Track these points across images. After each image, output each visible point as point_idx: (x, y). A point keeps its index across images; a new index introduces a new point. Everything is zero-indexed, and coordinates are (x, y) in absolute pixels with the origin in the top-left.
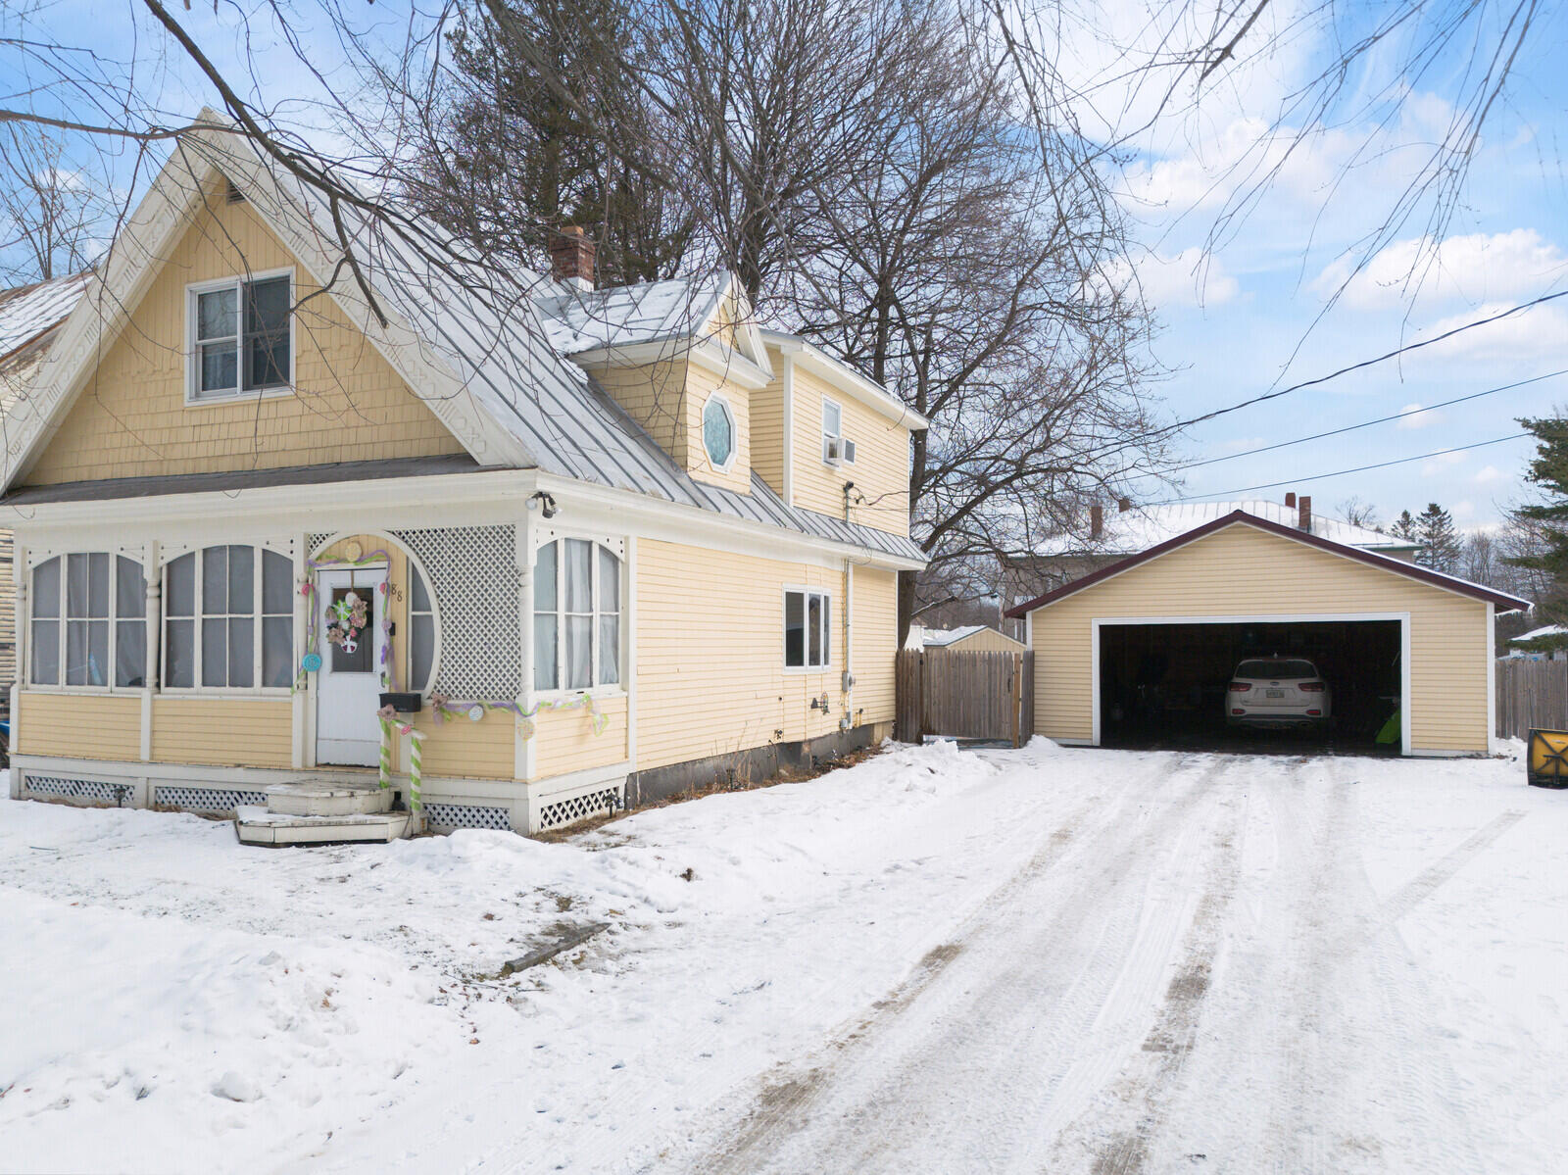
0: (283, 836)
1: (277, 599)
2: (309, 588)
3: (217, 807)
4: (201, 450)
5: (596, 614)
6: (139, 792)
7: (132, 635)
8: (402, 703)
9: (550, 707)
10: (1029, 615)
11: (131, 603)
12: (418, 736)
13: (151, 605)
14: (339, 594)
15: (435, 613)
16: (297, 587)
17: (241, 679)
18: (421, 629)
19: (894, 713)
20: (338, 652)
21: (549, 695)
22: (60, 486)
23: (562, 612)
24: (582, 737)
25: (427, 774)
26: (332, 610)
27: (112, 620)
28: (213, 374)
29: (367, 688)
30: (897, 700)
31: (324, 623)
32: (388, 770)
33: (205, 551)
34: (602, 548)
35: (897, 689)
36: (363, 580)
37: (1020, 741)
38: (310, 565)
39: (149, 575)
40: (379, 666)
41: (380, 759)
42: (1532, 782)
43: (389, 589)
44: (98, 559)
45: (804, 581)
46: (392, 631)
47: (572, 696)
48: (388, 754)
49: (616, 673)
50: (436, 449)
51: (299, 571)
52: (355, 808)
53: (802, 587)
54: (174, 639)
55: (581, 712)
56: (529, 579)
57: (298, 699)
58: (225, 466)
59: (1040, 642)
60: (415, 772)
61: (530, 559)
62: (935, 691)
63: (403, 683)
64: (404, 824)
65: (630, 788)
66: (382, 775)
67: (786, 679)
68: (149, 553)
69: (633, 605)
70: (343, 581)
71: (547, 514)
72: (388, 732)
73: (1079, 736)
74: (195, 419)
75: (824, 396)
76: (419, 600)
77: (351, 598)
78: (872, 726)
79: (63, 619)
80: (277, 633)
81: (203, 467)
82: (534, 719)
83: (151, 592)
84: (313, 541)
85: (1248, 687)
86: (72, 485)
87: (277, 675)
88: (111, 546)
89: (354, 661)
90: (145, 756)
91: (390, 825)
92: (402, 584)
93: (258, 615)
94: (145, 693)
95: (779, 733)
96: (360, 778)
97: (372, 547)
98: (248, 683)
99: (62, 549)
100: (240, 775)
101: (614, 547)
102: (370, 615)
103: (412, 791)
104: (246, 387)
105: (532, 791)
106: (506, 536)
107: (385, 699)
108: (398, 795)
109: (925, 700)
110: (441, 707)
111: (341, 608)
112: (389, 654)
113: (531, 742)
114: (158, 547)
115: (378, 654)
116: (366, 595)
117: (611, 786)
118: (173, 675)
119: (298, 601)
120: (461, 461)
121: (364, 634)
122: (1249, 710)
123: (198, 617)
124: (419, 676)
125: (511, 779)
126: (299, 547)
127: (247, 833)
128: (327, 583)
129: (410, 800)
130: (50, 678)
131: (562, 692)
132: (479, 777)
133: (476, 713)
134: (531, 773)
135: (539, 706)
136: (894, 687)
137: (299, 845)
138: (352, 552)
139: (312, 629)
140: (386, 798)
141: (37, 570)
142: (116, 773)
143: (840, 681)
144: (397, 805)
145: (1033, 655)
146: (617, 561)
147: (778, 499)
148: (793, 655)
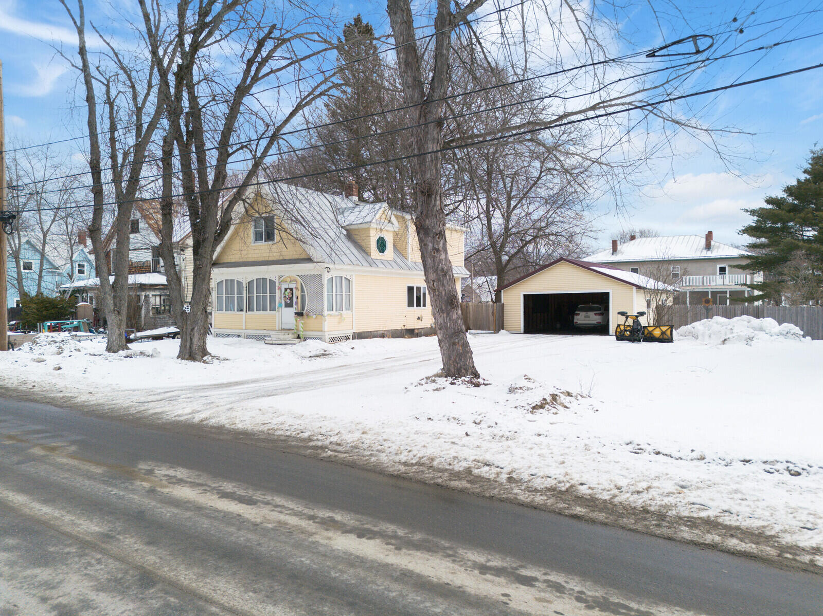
0: (274, 342)
1: (272, 291)
2: (279, 288)
3: (260, 338)
4: (255, 256)
5: (344, 294)
6: (243, 335)
7: (240, 299)
8: (299, 314)
9: (331, 315)
10: (502, 291)
11: (240, 292)
12: (302, 321)
13: (245, 292)
14: (286, 290)
15: (306, 294)
16: (277, 288)
17: (265, 309)
18: (303, 297)
20: (286, 302)
21: (331, 313)
22: (224, 263)
23: (334, 294)
24: (339, 323)
25: (305, 331)
26: (284, 293)
27: (236, 295)
28: (258, 237)
29: (292, 311)
31: (283, 296)
32: (296, 329)
33: (257, 279)
34: (345, 278)
36: (291, 286)
37: (496, 331)
38: (280, 283)
39: (244, 285)
40: (295, 306)
41: (294, 327)
42: (617, 340)
43: (296, 288)
44: (232, 281)
45: (414, 283)
46: (297, 298)
47: (337, 313)
48: (296, 326)
49: (349, 307)
50: (303, 256)
51: (277, 284)
52: (290, 337)
53: (413, 285)
54: (250, 300)
55: (339, 317)
56: (325, 286)
57: (277, 314)
58: (261, 259)
59: (505, 300)
60: (302, 330)
61: (325, 282)
62: (471, 316)
63: (300, 310)
64: (299, 340)
65: (354, 336)
66: (295, 331)
67: (407, 311)
68: (244, 280)
69: (354, 291)
70: (287, 286)
71: (328, 272)
72: (296, 321)
73: (517, 330)
74: (254, 248)
76: (303, 291)
77: (288, 290)
79: (224, 295)
80: (273, 298)
81: (256, 260)
82: (326, 318)
83: (245, 289)
84: (280, 277)
85: (579, 314)
86: (228, 263)
87: (273, 309)
88: (235, 278)
89: (289, 305)
90: (244, 328)
91: (297, 341)
92: (299, 287)
93: (268, 294)
94: (244, 313)
95: (404, 326)
96: (291, 331)
97: (292, 279)
98: (267, 310)
99: (224, 279)
100: (265, 332)
101: (349, 277)
102: (292, 294)
103: (301, 334)
104: (265, 241)
105: (326, 334)
106: (320, 276)
107: (296, 313)
108: (299, 335)
109: (468, 319)
110: (307, 315)
111: (286, 293)
112: (297, 303)
113: (326, 323)
114: (246, 278)
115: (294, 303)
116: (292, 290)
117: (348, 335)
118: (250, 309)
119: (277, 291)
120: (309, 260)
121: (291, 299)
122: (579, 322)
123: (255, 295)
124: (303, 309)
125: (322, 331)
126: (277, 279)
127: (266, 342)
128: (284, 286)
129: (301, 336)
130: (222, 310)
131: (334, 312)
132: (315, 331)
133: (314, 316)
134: (326, 329)
135: (328, 315)
138: (288, 280)
139: (280, 298)
140: (296, 336)
141: (218, 283)
142: (237, 332)
144: (299, 337)
145: (503, 304)
146: (349, 280)
147: (405, 260)
148: (410, 304)
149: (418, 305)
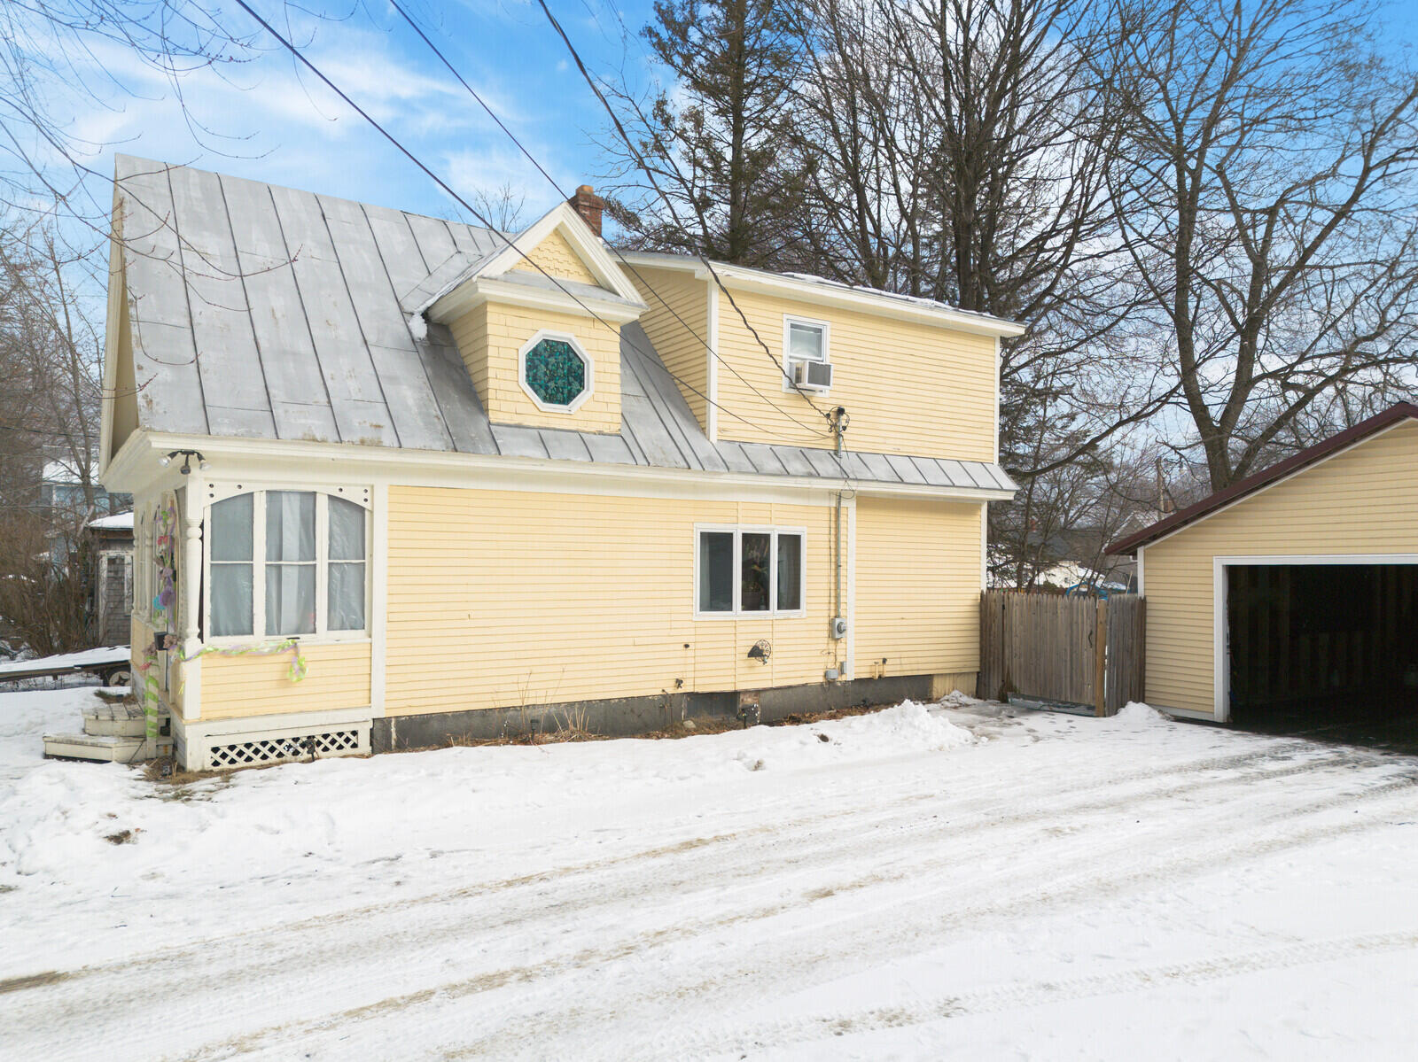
5: (323, 562)
9: (235, 653)
10: (1140, 551)
19: (978, 664)
21: (234, 641)
23: (261, 562)
24: (285, 682)
30: (981, 649)
34: (335, 499)
35: (981, 636)
37: (1109, 708)
45: (735, 520)
47: (275, 642)
53: (728, 526)
55: (288, 657)
59: (1154, 586)
60: (150, 704)
62: (1016, 641)
64: (135, 749)
65: (378, 734)
67: (699, 625)
69: (380, 552)
73: (1200, 708)
75: (786, 316)
78: (929, 678)
91: (114, 750)
101: (354, 496)
109: (1007, 651)
131: (259, 640)
134: (192, 713)
136: (978, 633)
137: (60, 758)
143: (826, 627)
145: (1143, 602)
146: (363, 509)
147: (691, 433)
148: (716, 597)
149: (756, 599)
